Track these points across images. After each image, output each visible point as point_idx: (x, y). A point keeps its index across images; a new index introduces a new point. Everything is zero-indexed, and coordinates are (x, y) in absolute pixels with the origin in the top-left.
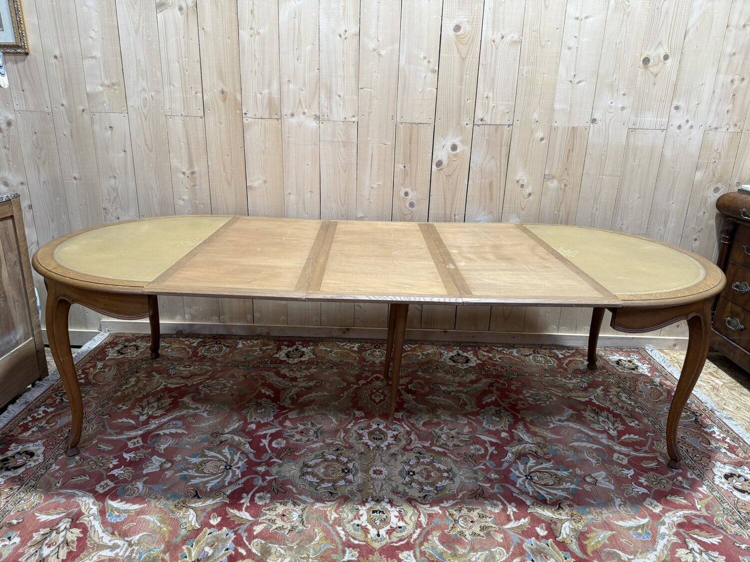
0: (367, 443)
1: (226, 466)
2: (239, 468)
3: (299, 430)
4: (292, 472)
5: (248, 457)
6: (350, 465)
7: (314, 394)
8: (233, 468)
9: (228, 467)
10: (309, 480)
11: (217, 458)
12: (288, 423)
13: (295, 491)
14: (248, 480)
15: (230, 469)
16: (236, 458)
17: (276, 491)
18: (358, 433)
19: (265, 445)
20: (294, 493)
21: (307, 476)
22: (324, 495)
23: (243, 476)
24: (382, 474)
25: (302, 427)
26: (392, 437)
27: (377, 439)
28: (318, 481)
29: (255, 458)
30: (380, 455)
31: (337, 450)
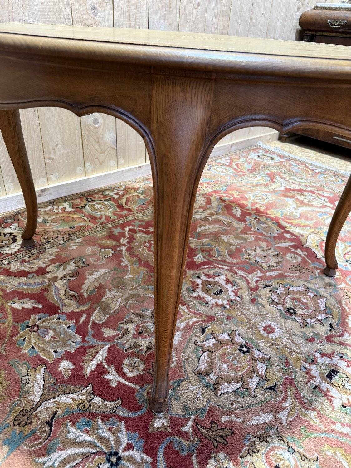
0: (216, 303)
1: (109, 460)
2: (129, 447)
3: (132, 332)
4: (199, 395)
5: (121, 418)
6: (238, 339)
7: (90, 279)
8: (121, 454)
9: (114, 459)
10: (230, 390)
11: (76, 456)
12: (107, 332)
13: (240, 420)
14: (166, 454)
15: (119, 459)
16: (107, 434)
17: (219, 439)
18: (195, 297)
19: (118, 382)
20: (242, 423)
21: (222, 387)
22: (270, 397)
23: (153, 455)
24: (274, 329)
25: (131, 327)
26: (226, 284)
27: (218, 294)
28: (240, 384)
29: (131, 411)
30: (244, 309)
31: (204, 330)
